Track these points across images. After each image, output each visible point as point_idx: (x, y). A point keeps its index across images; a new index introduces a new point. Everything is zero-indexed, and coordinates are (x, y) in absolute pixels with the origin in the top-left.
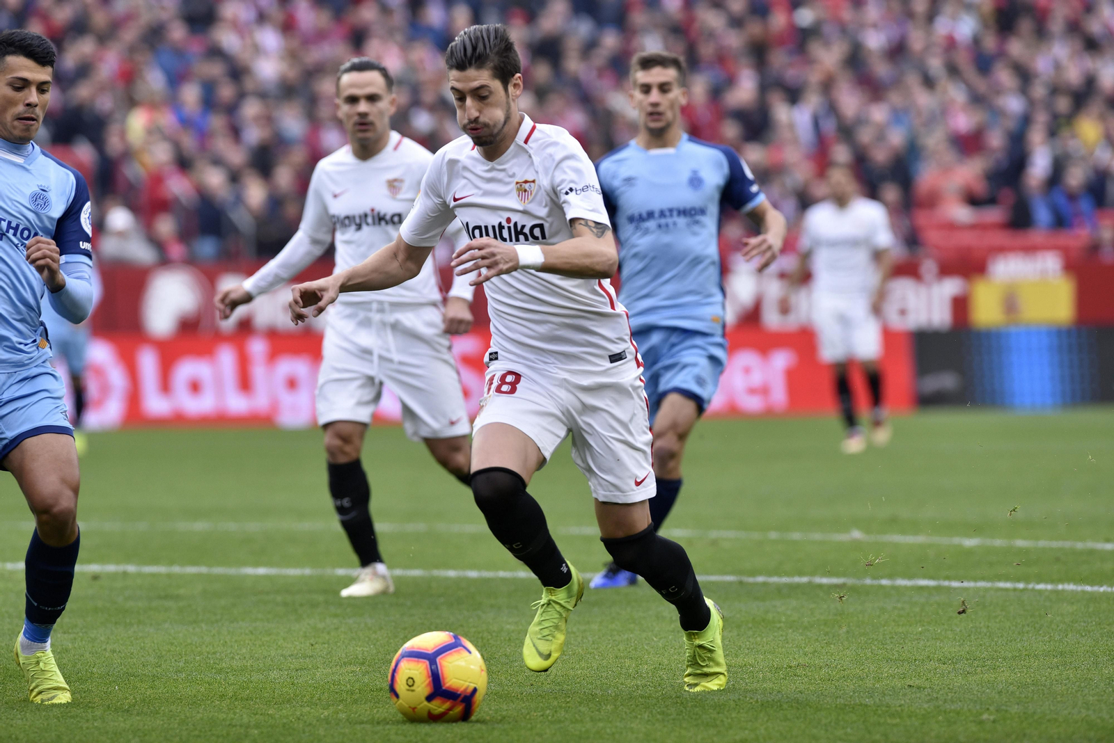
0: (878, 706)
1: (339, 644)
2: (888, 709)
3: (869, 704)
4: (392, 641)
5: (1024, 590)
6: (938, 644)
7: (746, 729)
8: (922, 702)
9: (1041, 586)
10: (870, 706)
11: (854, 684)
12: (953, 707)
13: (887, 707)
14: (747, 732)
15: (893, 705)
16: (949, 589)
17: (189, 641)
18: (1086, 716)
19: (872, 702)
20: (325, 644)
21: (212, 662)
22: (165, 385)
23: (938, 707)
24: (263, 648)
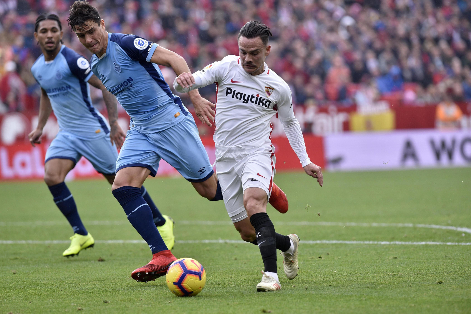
0: (317, 295)
1: (88, 272)
2: (321, 295)
3: (313, 293)
4: (111, 271)
5: (377, 244)
6: (341, 267)
7: (262, 305)
8: (335, 292)
9: (383, 243)
10: (313, 294)
11: (306, 285)
12: (348, 294)
13: (321, 294)
14: (262, 306)
15: (323, 294)
16: (346, 244)
17: (25, 272)
18: (404, 297)
19: (315, 293)
20: (82, 272)
21: (35, 281)
22: (11, 164)
23: (342, 294)
24: (56, 274)
